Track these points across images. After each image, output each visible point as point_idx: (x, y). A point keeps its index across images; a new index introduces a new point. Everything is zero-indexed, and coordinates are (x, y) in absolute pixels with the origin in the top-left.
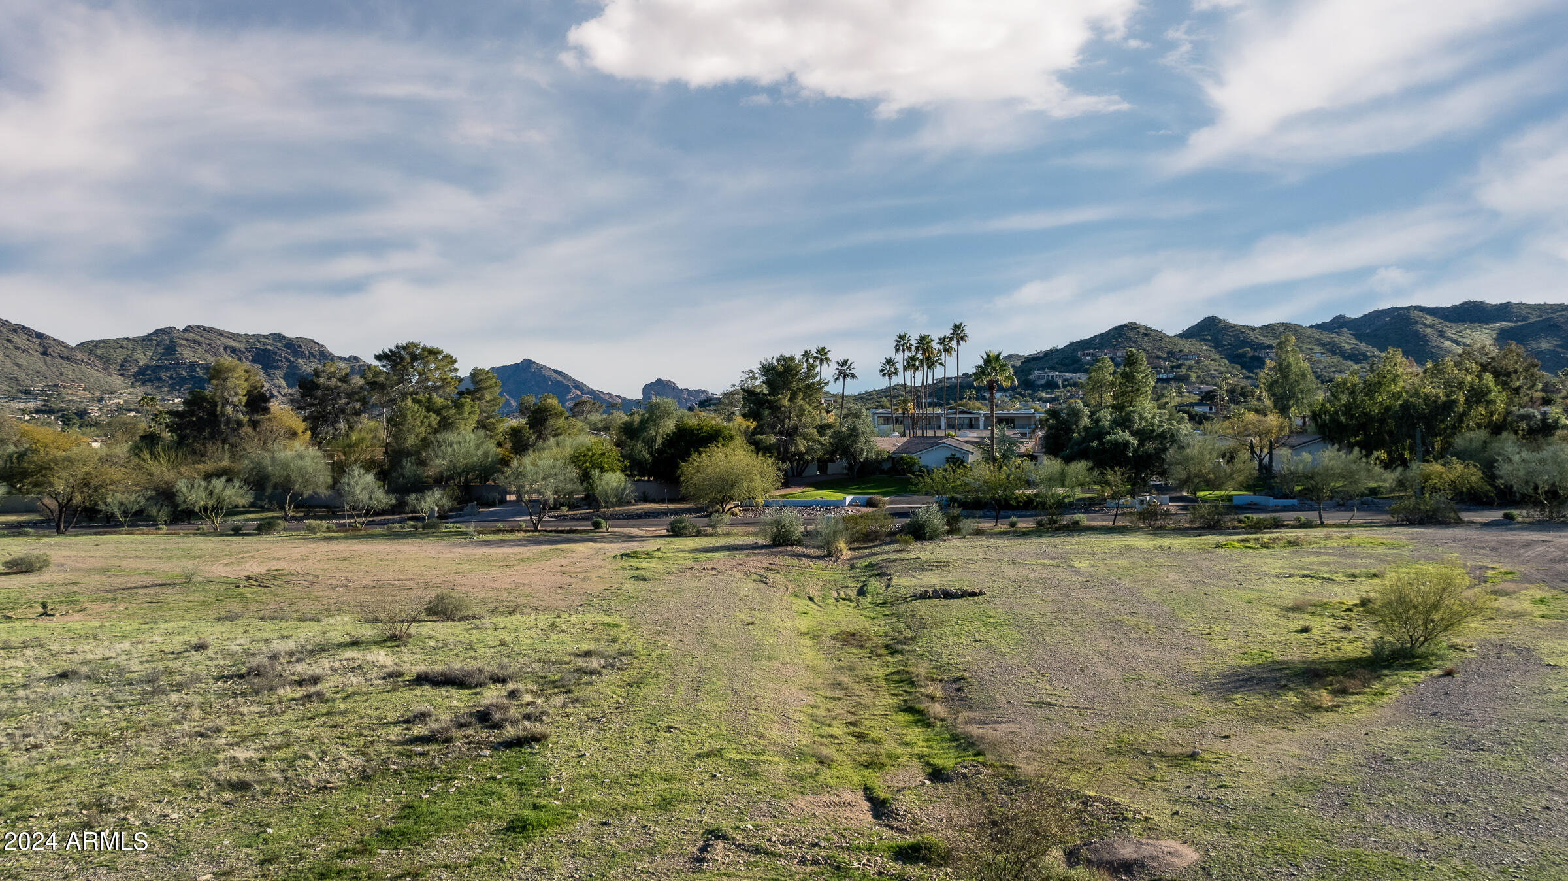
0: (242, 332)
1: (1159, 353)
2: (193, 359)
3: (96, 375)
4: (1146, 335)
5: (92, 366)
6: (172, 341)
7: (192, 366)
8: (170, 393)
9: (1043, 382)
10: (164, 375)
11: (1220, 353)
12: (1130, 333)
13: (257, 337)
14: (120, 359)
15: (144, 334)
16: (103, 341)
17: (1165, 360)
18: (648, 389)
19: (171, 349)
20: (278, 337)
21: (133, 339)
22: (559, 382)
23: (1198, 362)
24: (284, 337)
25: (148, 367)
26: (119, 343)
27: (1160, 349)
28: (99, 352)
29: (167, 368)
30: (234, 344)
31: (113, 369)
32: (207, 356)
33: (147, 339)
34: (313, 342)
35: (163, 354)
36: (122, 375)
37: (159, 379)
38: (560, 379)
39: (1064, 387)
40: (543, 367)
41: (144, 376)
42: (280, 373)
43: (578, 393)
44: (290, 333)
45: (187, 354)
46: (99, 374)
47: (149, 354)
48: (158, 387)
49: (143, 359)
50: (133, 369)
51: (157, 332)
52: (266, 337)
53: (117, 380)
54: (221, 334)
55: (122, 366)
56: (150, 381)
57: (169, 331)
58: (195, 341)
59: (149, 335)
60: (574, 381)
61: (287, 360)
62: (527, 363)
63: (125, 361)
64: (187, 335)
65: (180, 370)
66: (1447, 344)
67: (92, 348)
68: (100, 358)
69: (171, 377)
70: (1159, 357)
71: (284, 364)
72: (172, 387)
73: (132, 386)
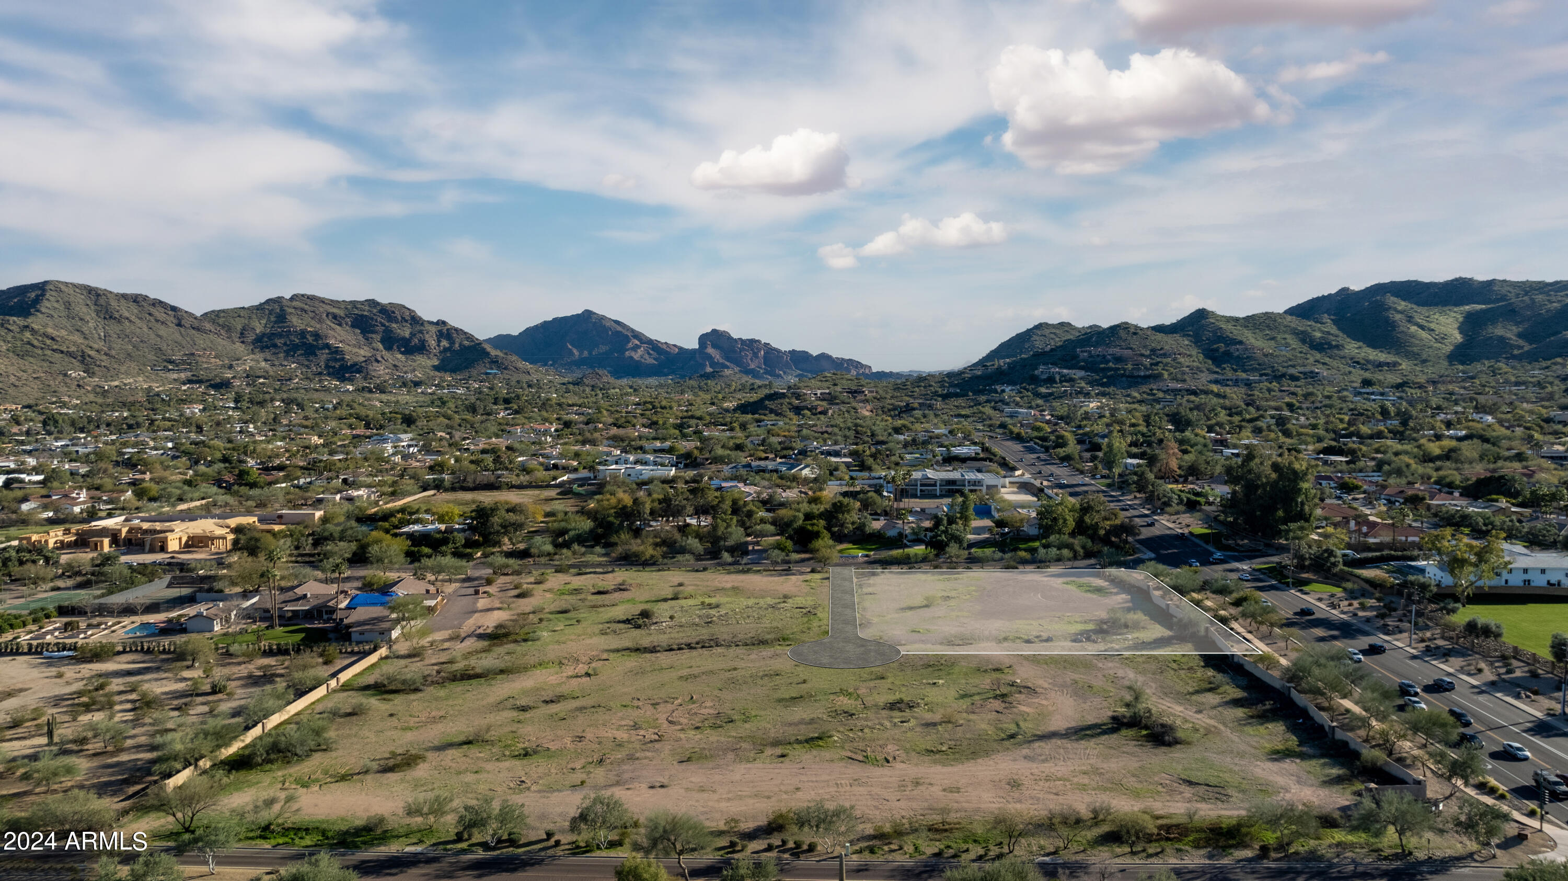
0: (340, 299)
1: (1143, 352)
2: (303, 327)
3: (222, 343)
4: (1135, 334)
5: (219, 335)
6: (282, 310)
7: (303, 333)
8: (286, 358)
9: (1044, 377)
10: (279, 342)
11: (1199, 347)
12: (1122, 334)
13: (354, 303)
14: (239, 327)
15: (256, 303)
16: (223, 311)
17: (1147, 357)
18: (703, 339)
19: (282, 317)
20: (372, 303)
21: (248, 309)
22: (618, 332)
23: (1174, 360)
24: (378, 304)
25: (264, 335)
26: (238, 312)
27: (1145, 347)
28: (221, 321)
29: (280, 336)
30: (335, 311)
31: (235, 336)
32: (313, 323)
33: (260, 308)
34: (404, 307)
35: (275, 322)
36: (243, 342)
37: (275, 346)
38: (619, 329)
39: (1061, 382)
40: (603, 318)
41: (263, 343)
42: (377, 337)
43: (637, 342)
44: (384, 299)
45: (297, 322)
46: (225, 343)
47: (263, 322)
48: (274, 354)
49: (259, 327)
50: (251, 337)
51: (268, 301)
52: (362, 303)
53: (240, 348)
54: (322, 301)
55: (242, 334)
56: (267, 347)
57: (278, 300)
58: (303, 310)
59: (261, 304)
60: (633, 331)
61: (383, 325)
62: (588, 314)
63: (244, 329)
64: (295, 303)
65: (292, 338)
66: (1414, 328)
67: (214, 316)
68: (223, 327)
69: (285, 344)
70: (1142, 355)
71: (380, 329)
72: (287, 353)
73: (253, 352)
